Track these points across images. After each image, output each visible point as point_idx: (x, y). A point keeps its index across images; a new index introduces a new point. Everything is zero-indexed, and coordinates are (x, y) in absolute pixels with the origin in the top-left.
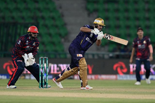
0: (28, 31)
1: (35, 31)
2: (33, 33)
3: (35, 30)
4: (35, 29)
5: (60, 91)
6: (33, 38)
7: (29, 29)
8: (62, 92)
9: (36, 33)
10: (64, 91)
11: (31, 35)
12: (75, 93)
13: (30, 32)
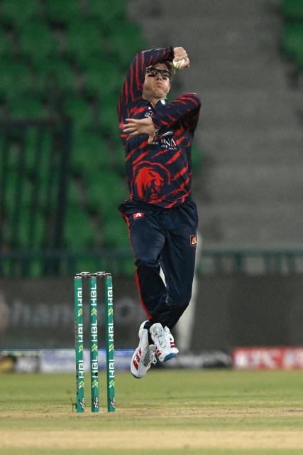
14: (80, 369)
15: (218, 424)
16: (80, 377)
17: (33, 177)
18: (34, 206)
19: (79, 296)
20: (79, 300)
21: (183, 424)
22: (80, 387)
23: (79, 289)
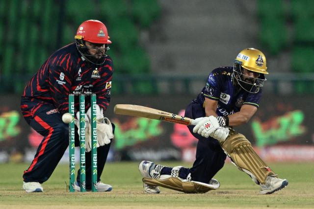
0: (77, 37)
1: (101, 38)
2: (91, 44)
3: (99, 35)
4: (101, 32)
5: (138, 202)
6: (93, 58)
7: (81, 28)
8: (142, 202)
9: (102, 45)
10: (149, 202)
11: (86, 51)
12: (184, 206)
13: (83, 41)
14: (72, 161)
15: (171, 201)
16: (72, 167)
17: (39, 22)
18: (39, 43)
19: (72, 109)
20: (72, 111)
21: (147, 201)
22: (72, 174)
23: (72, 103)
